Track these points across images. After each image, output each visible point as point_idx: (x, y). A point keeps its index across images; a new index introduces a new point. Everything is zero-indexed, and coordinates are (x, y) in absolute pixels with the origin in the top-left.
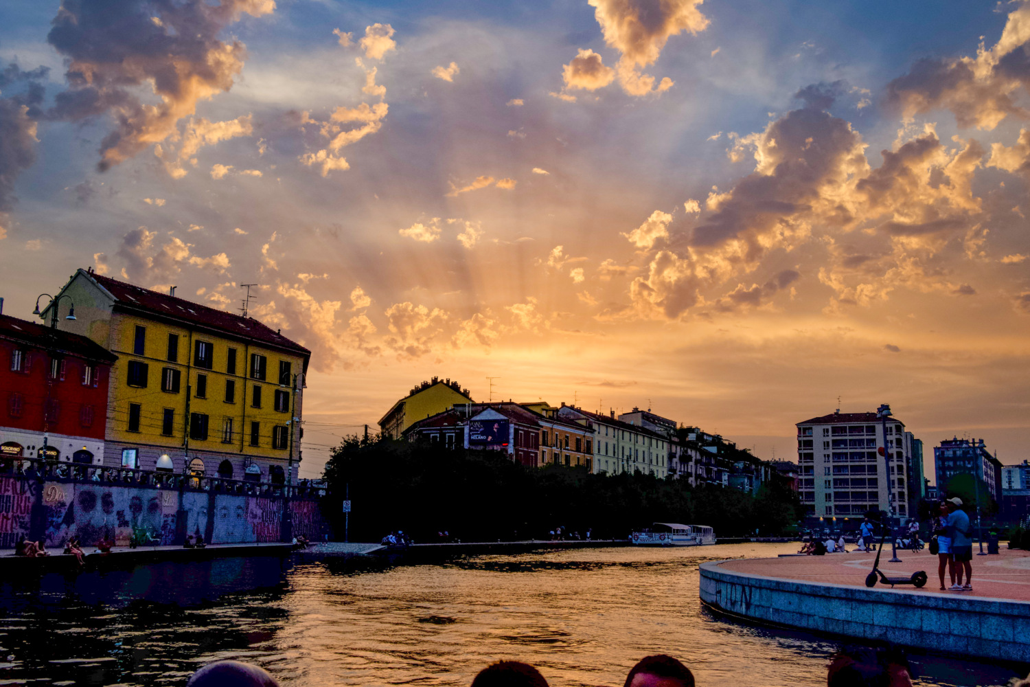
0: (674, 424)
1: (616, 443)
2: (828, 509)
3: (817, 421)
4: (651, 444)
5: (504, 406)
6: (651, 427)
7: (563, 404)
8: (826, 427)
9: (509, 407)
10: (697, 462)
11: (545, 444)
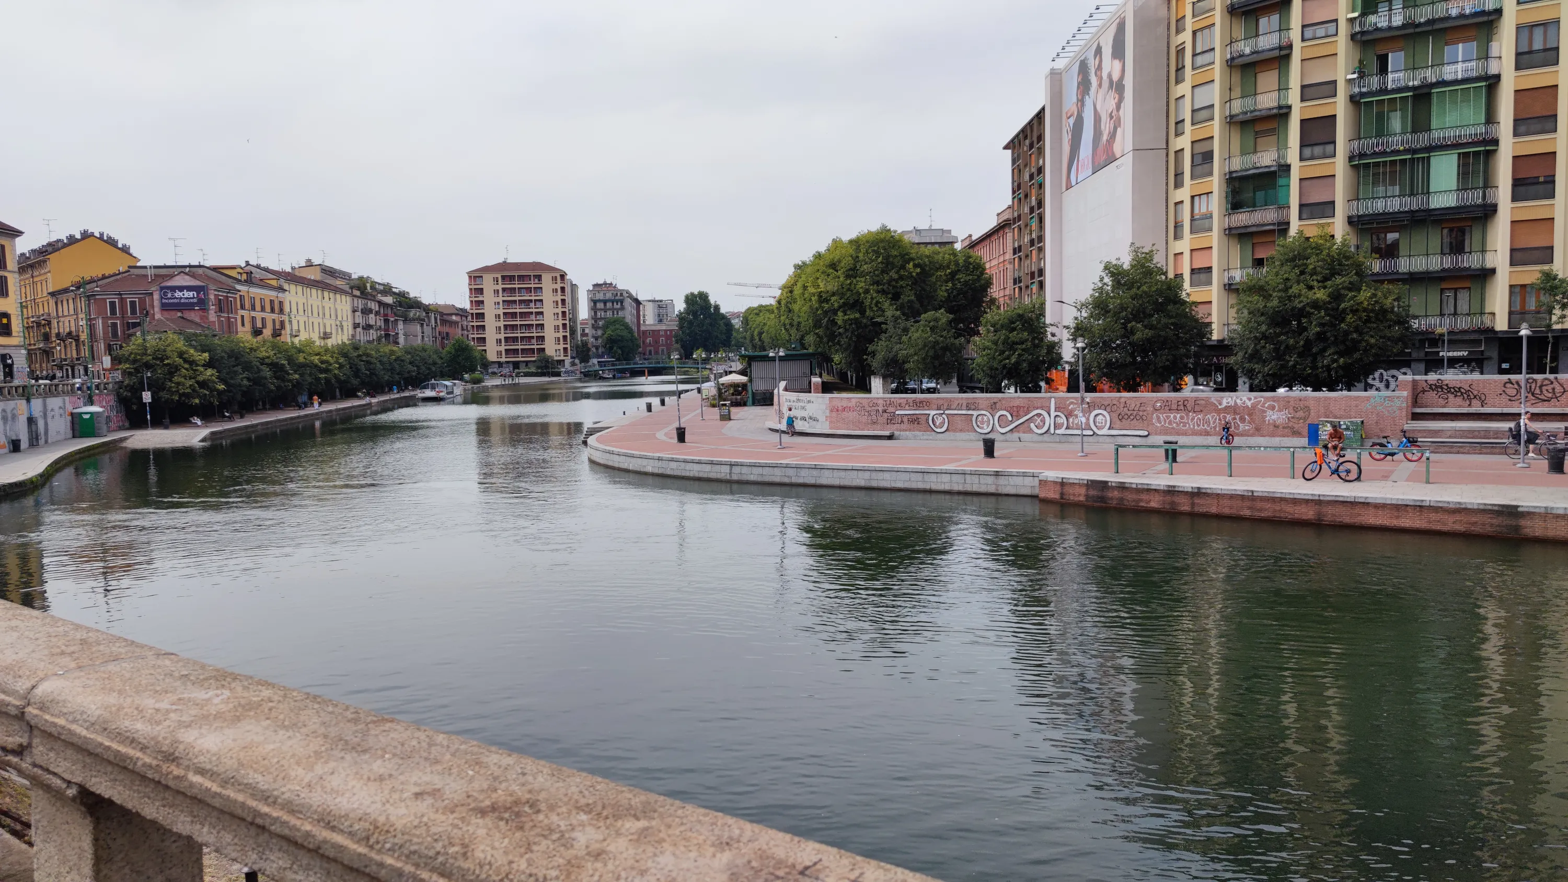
0: (349, 275)
1: (305, 301)
2: (499, 353)
3: (487, 269)
4: (335, 300)
5: (192, 269)
6: (330, 281)
7: (248, 263)
8: (496, 276)
9: (200, 271)
10: (377, 313)
11: (243, 307)
